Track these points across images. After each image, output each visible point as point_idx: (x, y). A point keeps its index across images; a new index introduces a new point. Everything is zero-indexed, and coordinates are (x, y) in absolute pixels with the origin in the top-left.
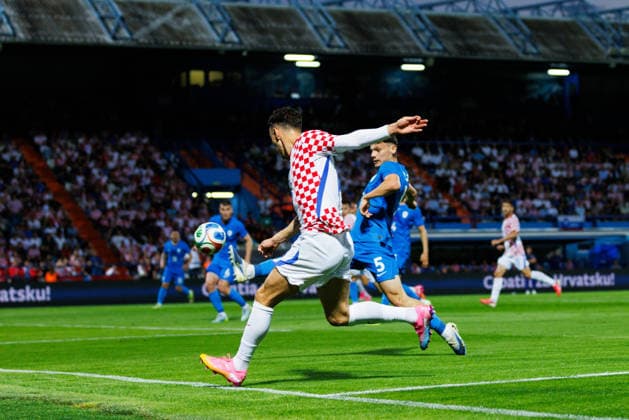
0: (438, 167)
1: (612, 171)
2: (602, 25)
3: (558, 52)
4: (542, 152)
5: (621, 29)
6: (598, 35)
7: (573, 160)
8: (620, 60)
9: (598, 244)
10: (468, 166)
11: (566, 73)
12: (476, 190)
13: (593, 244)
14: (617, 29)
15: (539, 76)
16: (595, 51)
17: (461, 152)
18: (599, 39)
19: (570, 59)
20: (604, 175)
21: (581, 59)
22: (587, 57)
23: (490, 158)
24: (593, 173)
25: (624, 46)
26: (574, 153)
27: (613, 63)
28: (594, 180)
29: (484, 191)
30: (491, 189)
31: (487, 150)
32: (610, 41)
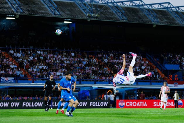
0: (19, 58)
1: (88, 61)
2: (85, 4)
3: (68, 14)
4: (61, 53)
5: (92, 6)
6: (83, 8)
7: (73, 57)
8: (92, 19)
9: (81, 90)
10: (31, 58)
11: (71, 22)
12: (35, 68)
13: (80, 90)
14: (91, 7)
15: (60, 24)
16: (82, 15)
17: (29, 52)
18: (83, 10)
19: (72, 17)
20: (85, 63)
21: (77, 18)
22: (79, 17)
23: (40, 55)
24: (80, 62)
25: (93, 13)
26: (73, 54)
27: (89, 20)
28: (80, 65)
29: (38, 68)
30: (41, 67)
31: (39, 52)
32: (88, 11)
